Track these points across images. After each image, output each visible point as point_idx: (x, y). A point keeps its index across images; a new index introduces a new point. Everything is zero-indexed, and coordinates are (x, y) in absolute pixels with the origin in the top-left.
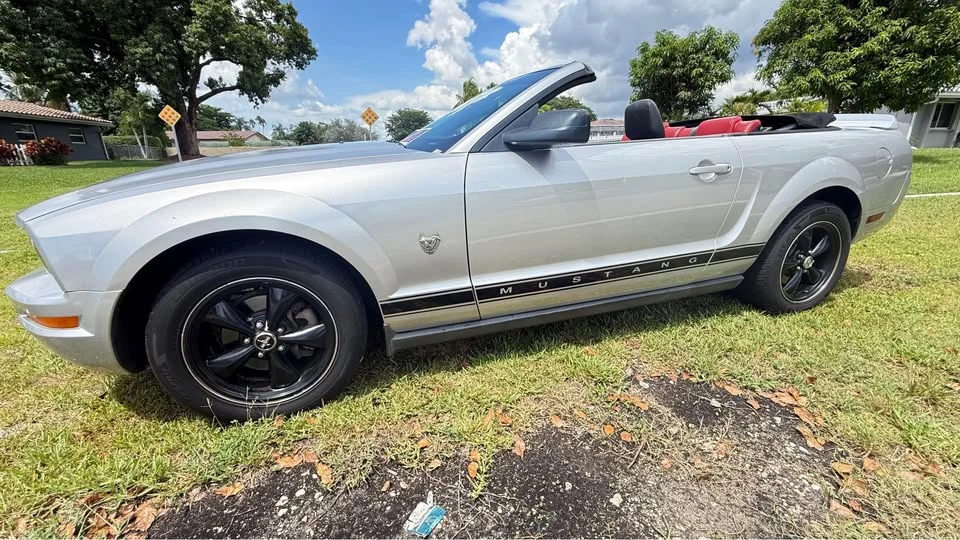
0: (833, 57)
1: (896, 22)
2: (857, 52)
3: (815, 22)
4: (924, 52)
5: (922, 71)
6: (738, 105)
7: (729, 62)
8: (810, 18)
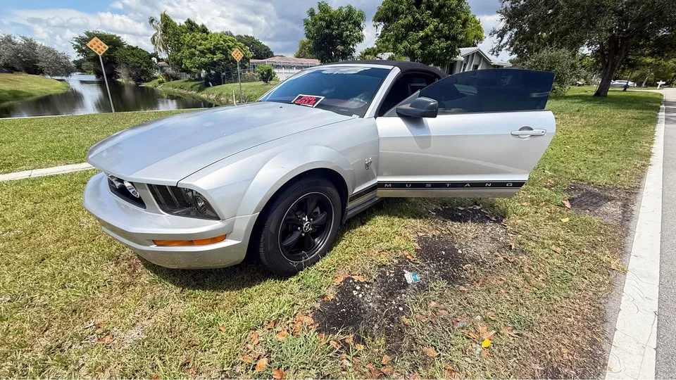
0: (413, 35)
1: (435, 20)
2: (421, 34)
3: (402, 13)
4: (447, 38)
5: (446, 48)
6: (367, 56)
7: (361, 29)
8: (400, 10)
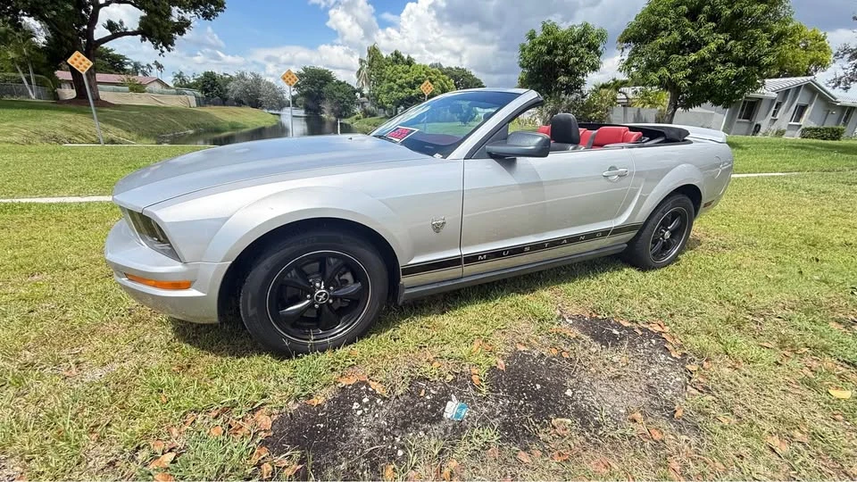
0: (676, 60)
1: (721, 36)
2: (693, 57)
3: (665, 29)
4: (739, 63)
5: (736, 78)
6: (603, 91)
7: (599, 54)
8: (662, 25)
